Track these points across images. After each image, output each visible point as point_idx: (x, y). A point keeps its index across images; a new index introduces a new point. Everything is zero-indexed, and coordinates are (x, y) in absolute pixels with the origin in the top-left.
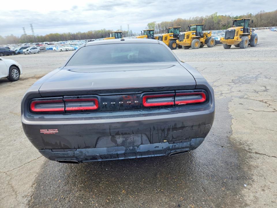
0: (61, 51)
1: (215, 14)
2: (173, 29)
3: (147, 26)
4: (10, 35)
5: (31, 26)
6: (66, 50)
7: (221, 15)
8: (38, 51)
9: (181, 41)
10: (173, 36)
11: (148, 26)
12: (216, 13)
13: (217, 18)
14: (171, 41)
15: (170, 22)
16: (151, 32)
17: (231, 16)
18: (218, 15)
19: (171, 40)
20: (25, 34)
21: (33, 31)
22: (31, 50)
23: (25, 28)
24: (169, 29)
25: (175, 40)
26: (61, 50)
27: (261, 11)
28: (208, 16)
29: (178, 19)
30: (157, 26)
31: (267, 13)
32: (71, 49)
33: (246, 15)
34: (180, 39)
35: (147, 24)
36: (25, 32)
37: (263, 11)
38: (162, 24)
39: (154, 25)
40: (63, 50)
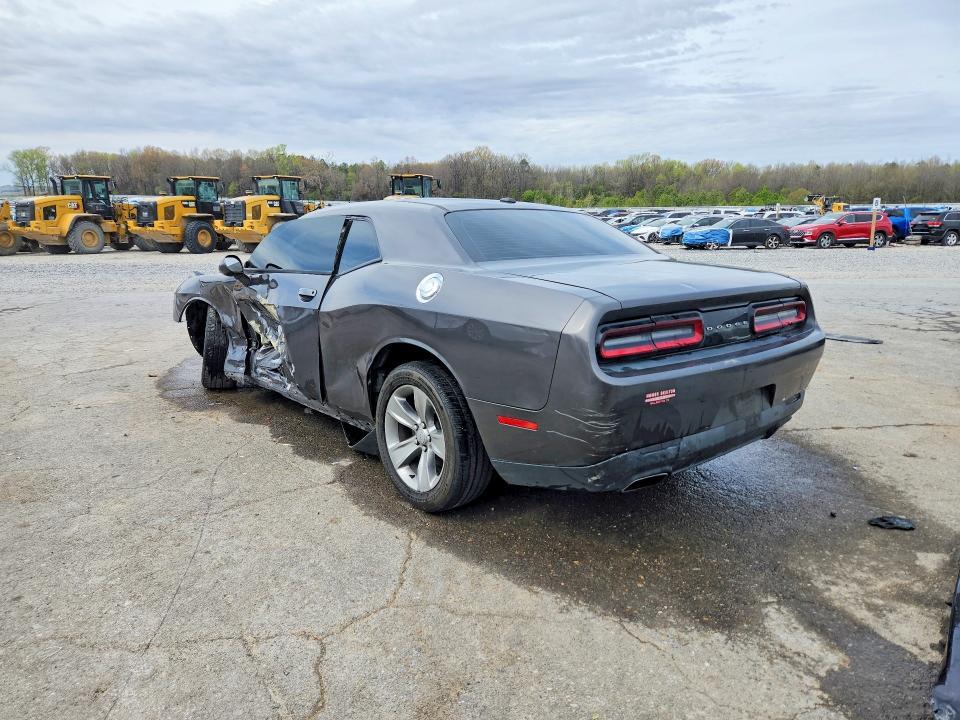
1: (278, 150)
2: (191, 181)
3: (9, 162)
7: (298, 153)
9: (232, 224)
10: (197, 206)
11: (12, 160)
12: (284, 146)
13: (286, 162)
14: (193, 224)
15: (114, 155)
16: (99, 187)
17: (329, 162)
18: (289, 153)
19: (191, 219)
24: (176, 180)
25: (208, 220)
27: (407, 158)
28: (256, 152)
29: (147, 149)
30: (58, 163)
31: (421, 164)
33: (368, 162)
34: (230, 219)
35: (9, 152)
37: (413, 158)
38: (80, 158)
39: (44, 160)
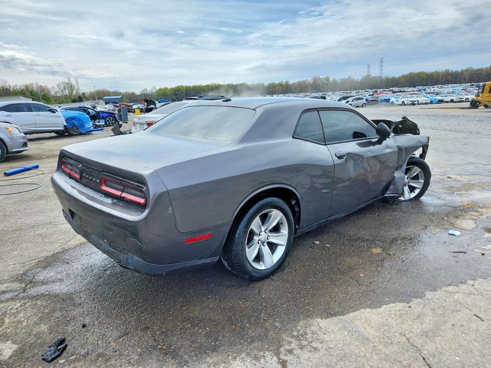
0: (403, 104)
4: (347, 77)
5: (382, 62)
6: (411, 102)
8: (363, 103)
20: (369, 76)
21: (381, 70)
22: (353, 101)
23: (370, 66)
26: (403, 102)
32: (422, 101)
36: (369, 72)
40: (406, 104)
